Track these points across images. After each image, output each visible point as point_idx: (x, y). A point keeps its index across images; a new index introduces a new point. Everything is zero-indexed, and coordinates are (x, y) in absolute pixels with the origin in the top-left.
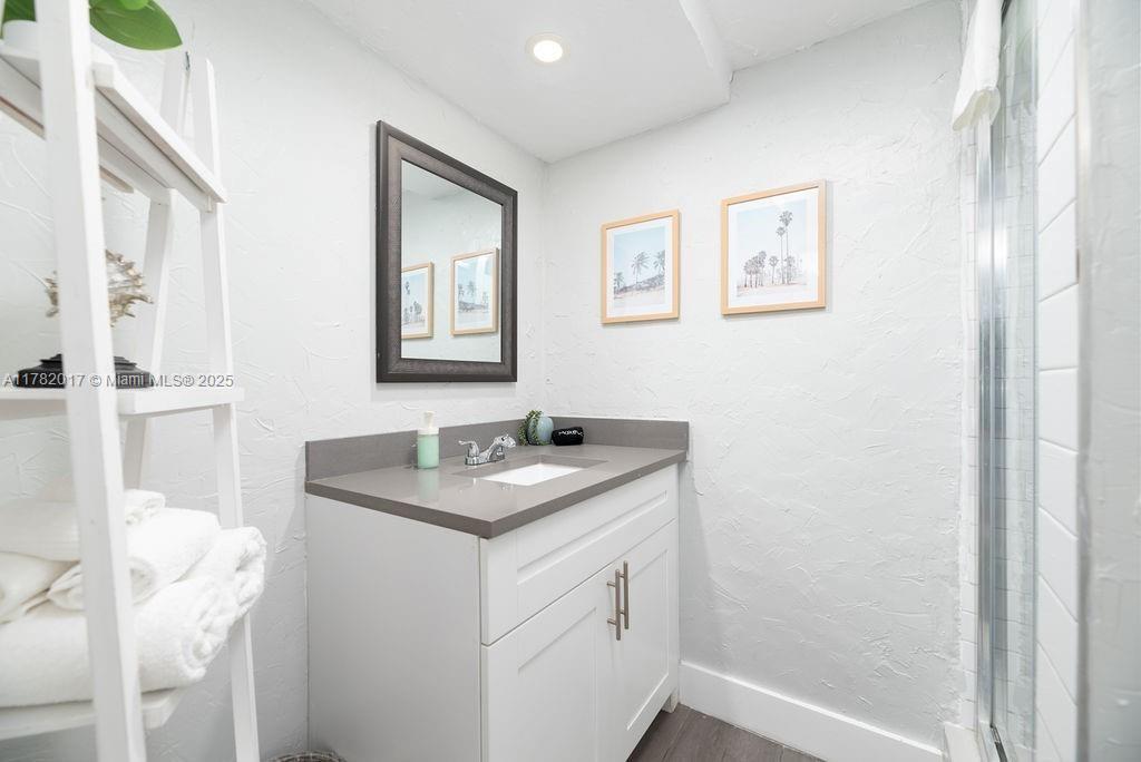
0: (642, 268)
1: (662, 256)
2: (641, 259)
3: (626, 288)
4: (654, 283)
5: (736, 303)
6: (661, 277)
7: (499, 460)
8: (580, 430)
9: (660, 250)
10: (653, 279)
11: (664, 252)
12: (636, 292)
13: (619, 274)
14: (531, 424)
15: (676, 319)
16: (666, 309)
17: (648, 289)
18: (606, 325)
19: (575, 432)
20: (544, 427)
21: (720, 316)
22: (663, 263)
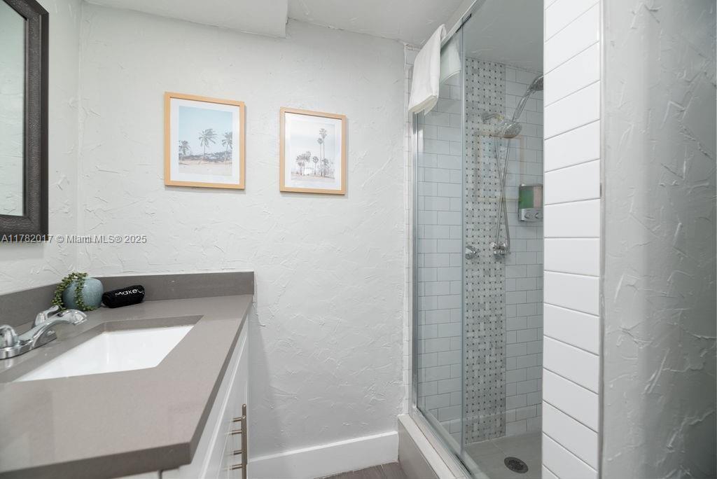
0: (209, 141)
1: (229, 136)
2: (208, 135)
3: (192, 156)
4: (221, 158)
5: (290, 184)
6: (229, 153)
7: (53, 342)
8: (140, 288)
9: (229, 131)
10: (221, 154)
11: (231, 134)
12: (202, 162)
13: (185, 143)
14: (73, 288)
15: (243, 190)
16: (234, 180)
17: (216, 161)
18: (169, 186)
19: (135, 291)
20: (91, 288)
21: (279, 192)
22: (230, 143)
